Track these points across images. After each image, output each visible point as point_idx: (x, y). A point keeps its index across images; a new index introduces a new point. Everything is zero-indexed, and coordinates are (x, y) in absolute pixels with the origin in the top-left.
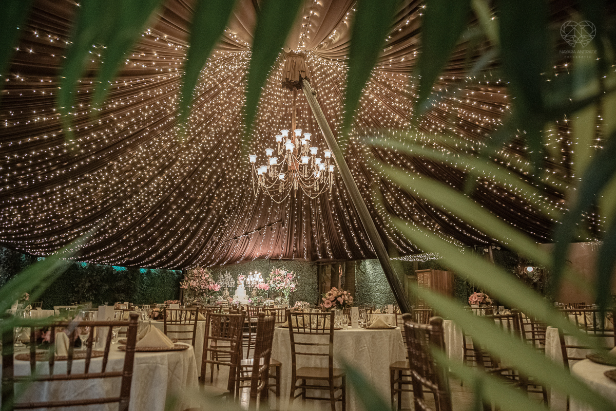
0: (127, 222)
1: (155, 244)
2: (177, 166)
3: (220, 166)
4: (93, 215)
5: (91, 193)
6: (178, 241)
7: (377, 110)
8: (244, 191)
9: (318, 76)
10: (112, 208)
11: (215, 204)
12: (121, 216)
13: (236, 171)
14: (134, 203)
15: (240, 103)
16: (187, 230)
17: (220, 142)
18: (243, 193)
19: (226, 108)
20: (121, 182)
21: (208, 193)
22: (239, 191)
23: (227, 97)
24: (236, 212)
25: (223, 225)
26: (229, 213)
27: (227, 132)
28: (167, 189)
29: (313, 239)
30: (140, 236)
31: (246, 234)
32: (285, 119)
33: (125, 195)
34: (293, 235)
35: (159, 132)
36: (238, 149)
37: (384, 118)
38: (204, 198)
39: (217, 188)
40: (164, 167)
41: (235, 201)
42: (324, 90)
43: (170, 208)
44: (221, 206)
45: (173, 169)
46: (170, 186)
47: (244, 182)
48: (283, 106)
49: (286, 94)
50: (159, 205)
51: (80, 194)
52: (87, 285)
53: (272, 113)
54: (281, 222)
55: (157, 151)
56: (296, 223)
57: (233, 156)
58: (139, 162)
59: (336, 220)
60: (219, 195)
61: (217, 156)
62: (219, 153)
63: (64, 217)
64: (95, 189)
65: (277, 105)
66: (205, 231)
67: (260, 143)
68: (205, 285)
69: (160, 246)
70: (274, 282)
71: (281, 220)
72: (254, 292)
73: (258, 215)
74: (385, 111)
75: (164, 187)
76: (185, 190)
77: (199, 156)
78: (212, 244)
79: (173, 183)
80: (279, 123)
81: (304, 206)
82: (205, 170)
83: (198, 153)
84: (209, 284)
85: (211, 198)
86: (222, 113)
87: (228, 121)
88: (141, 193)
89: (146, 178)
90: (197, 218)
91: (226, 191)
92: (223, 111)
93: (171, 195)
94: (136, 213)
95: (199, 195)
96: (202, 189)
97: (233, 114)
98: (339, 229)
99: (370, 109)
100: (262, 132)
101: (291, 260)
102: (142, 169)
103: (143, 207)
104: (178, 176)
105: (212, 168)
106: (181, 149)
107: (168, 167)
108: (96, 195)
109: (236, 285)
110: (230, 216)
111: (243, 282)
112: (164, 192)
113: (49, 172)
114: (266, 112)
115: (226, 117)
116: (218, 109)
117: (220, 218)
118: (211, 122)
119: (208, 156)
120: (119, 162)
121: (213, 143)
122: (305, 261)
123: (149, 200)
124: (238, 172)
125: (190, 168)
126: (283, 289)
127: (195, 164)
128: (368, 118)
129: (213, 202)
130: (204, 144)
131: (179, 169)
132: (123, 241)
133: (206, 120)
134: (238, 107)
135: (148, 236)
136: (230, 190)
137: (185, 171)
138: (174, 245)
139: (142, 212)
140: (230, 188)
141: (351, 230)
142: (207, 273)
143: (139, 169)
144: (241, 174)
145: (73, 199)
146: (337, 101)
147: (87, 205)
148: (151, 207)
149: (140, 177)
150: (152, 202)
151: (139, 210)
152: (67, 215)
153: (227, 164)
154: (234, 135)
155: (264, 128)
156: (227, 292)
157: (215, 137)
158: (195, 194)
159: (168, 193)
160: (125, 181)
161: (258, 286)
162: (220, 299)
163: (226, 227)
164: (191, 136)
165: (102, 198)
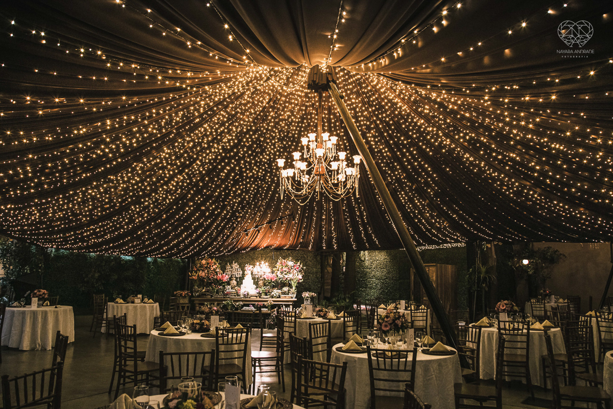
0: (143, 218)
1: (168, 238)
2: (197, 165)
3: (238, 164)
4: (111, 213)
5: (111, 192)
6: (191, 235)
7: (400, 113)
8: (259, 187)
9: (340, 77)
10: (131, 206)
11: (231, 200)
12: (138, 213)
13: (253, 169)
14: (152, 201)
15: (262, 103)
16: (201, 225)
17: (240, 141)
18: (258, 190)
19: (249, 108)
20: (142, 181)
21: (224, 190)
22: (254, 188)
23: (250, 97)
24: (250, 208)
25: (236, 220)
26: (243, 208)
27: (248, 131)
28: (186, 187)
29: (321, 232)
30: (154, 231)
31: (256, 227)
32: (304, 119)
33: (144, 193)
34: (303, 228)
35: (184, 133)
36: (257, 147)
37: (406, 121)
38: (220, 195)
39: (233, 186)
40: (184, 166)
41: (249, 197)
42: (346, 91)
43: (186, 205)
44: (236, 202)
45: (193, 168)
46: (188, 184)
47: (260, 179)
48: (304, 105)
49: (307, 94)
50: (176, 202)
51: (101, 193)
52: (97, 275)
53: (292, 112)
54: (292, 216)
55: (179, 151)
56: (307, 217)
57: (252, 155)
58: (161, 162)
59: (346, 215)
60: (235, 192)
61: (236, 154)
62: (238, 152)
63: (82, 214)
64: (116, 188)
65: (297, 105)
66: (218, 225)
67: (278, 142)
68: (214, 276)
69: (173, 240)
70: (282, 273)
71: (292, 214)
72: (261, 283)
73: (270, 210)
74: (409, 115)
75: (183, 185)
76: (203, 188)
77: (219, 155)
78: (223, 237)
79: (191, 181)
80: (298, 123)
81: (316, 202)
82: (224, 168)
83: (219, 151)
84: (217, 274)
85: (227, 195)
86: (245, 112)
87: (249, 120)
88: (160, 191)
89: (166, 177)
90: (212, 214)
91: (241, 187)
92: (246, 110)
93: (189, 192)
94: (153, 210)
95: (216, 191)
96: (219, 187)
97: (255, 113)
98: (348, 223)
99: (393, 112)
100: (281, 131)
101: (295, 250)
102: (163, 168)
103: (160, 204)
104: (197, 174)
105: (230, 166)
106: (203, 149)
107: (188, 166)
108: (116, 194)
109: (244, 275)
110: (243, 211)
111: (250, 272)
112: (182, 190)
113: (76, 175)
114: (287, 111)
115: (248, 117)
116: (241, 109)
117: (233, 215)
118: (233, 122)
119: (228, 155)
120: (143, 163)
121: (234, 142)
122: (309, 251)
123: (167, 197)
124: (255, 170)
125: (209, 166)
126: (290, 280)
127: (214, 162)
128: (390, 120)
129: (229, 199)
130: (225, 143)
131: (199, 168)
132: (137, 235)
133: (229, 119)
134: (261, 106)
135: (162, 231)
136: (246, 187)
137: (204, 169)
138: (186, 238)
139: (159, 209)
140: (246, 185)
141: (360, 224)
142: (215, 264)
143: (160, 169)
144: (258, 172)
145: (93, 198)
146: (359, 102)
147: (106, 203)
148: (168, 204)
149: (161, 176)
150: (169, 200)
151: (156, 207)
152: (86, 213)
153: (246, 162)
154: (254, 134)
155: (284, 127)
156: (234, 282)
157: (236, 136)
158: (212, 191)
159: (186, 190)
160: (145, 180)
161: (265, 276)
162: (228, 289)
163: (238, 222)
164: (213, 135)
165: (121, 196)
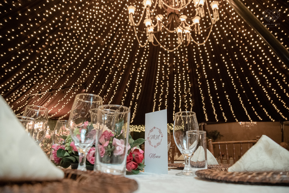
8: (72, 46)
11: (43, 49)
21: (40, 35)
22: (68, 44)
24: (55, 66)
25: (38, 76)
26: (49, 64)
31: (51, 91)
38: (34, 39)
39: (51, 33)
41: (60, 54)
44: (46, 55)
54: (85, 85)
60: (50, 42)
66: (20, 77)
71: (86, 83)
85: (42, 42)
90: (18, 61)
110: (48, 68)
117: (38, 70)
129: (41, 47)
140: (62, 38)
163: (39, 79)
